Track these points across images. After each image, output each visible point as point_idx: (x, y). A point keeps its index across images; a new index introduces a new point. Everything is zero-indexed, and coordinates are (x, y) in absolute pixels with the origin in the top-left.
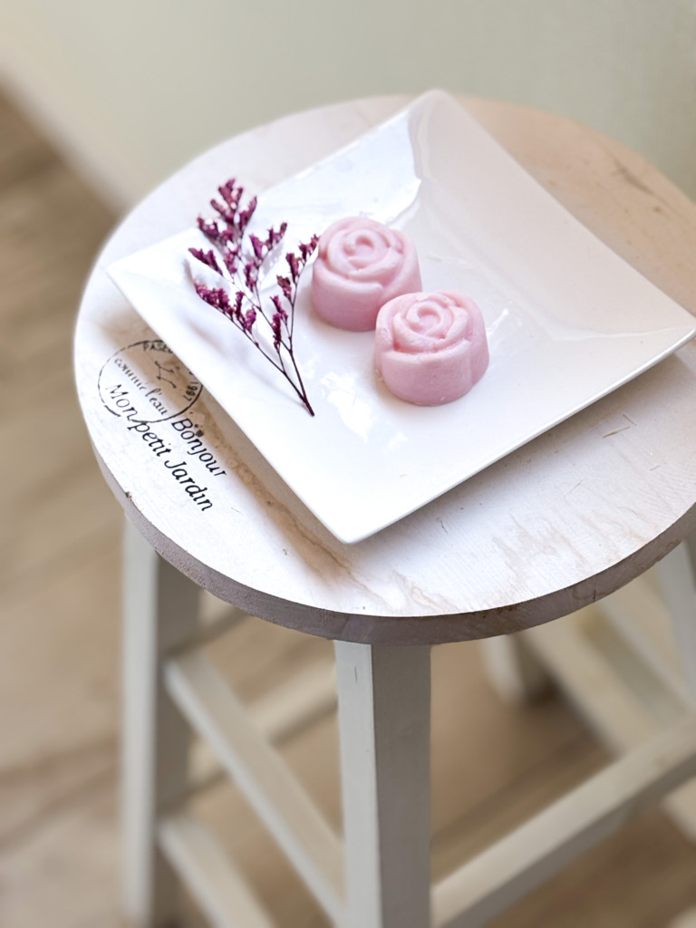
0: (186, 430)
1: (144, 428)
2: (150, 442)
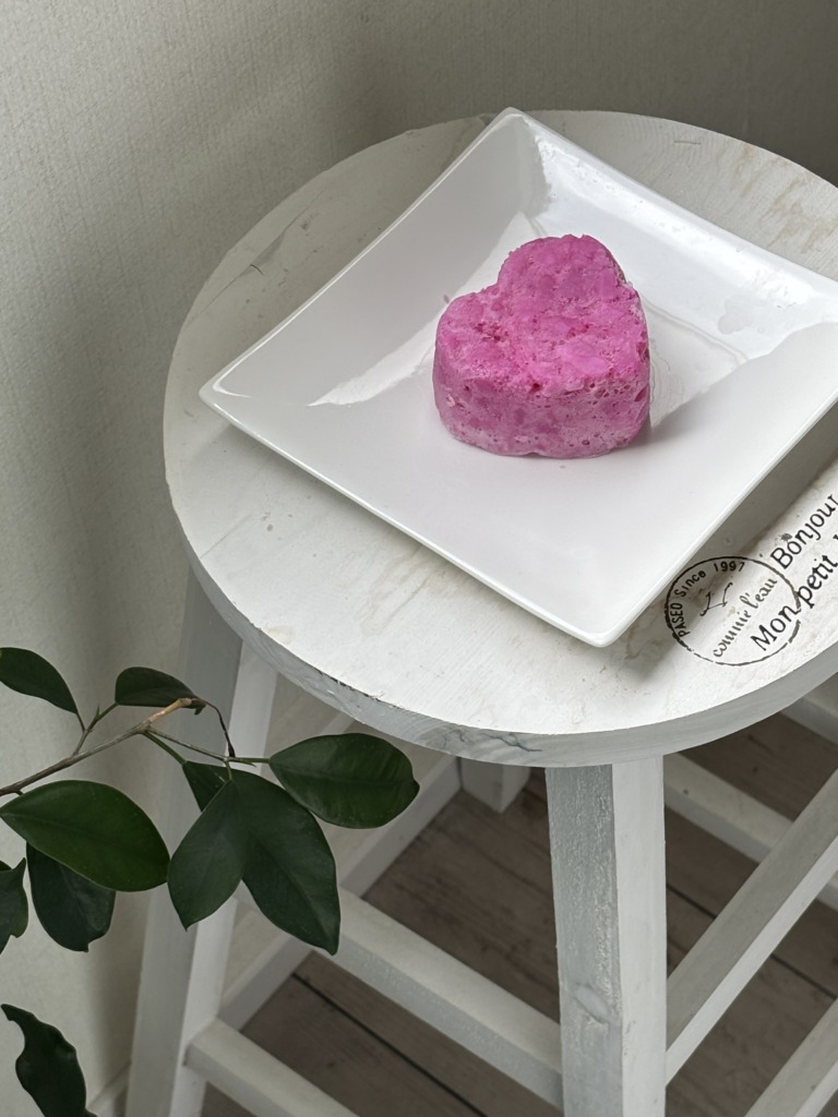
0: (787, 551)
1: (805, 593)
2: (822, 579)
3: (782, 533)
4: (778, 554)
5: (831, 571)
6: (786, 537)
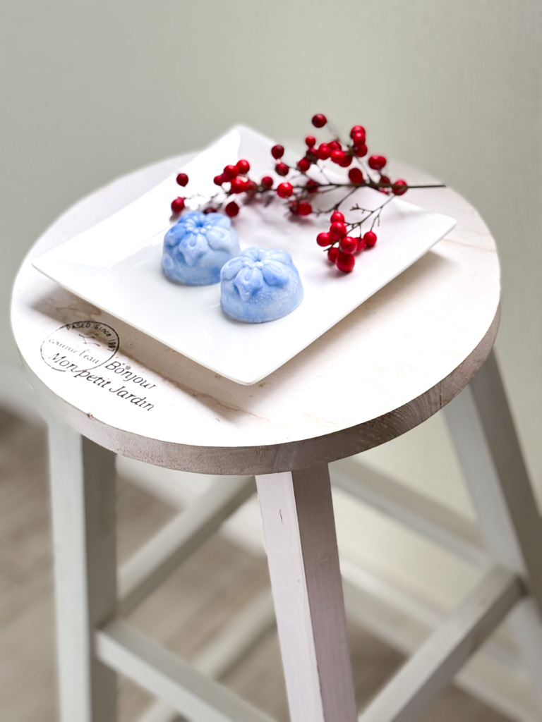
0: (117, 368)
1: (86, 374)
2: (93, 381)
3: (131, 366)
4: (116, 364)
5: (99, 384)
6: (128, 368)
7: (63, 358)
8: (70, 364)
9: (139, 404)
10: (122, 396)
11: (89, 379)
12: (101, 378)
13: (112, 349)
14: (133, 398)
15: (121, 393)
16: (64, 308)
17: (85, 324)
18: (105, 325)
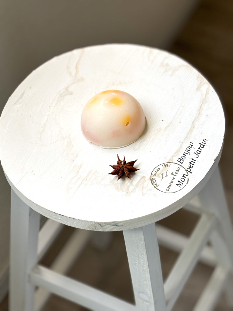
0: (182, 159)
1: (189, 170)
4: (179, 160)
5: (195, 163)
7: (179, 182)
8: (183, 178)
9: (204, 144)
10: (200, 152)
11: (191, 167)
12: (190, 163)
13: (169, 165)
14: (200, 148)
15: (198, 153)
16: (142, 192)
17: (153, 180)
18: (152, 172)
